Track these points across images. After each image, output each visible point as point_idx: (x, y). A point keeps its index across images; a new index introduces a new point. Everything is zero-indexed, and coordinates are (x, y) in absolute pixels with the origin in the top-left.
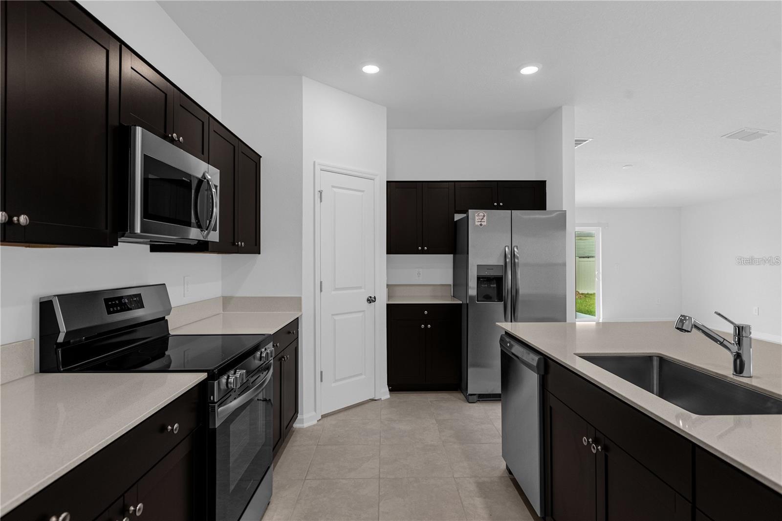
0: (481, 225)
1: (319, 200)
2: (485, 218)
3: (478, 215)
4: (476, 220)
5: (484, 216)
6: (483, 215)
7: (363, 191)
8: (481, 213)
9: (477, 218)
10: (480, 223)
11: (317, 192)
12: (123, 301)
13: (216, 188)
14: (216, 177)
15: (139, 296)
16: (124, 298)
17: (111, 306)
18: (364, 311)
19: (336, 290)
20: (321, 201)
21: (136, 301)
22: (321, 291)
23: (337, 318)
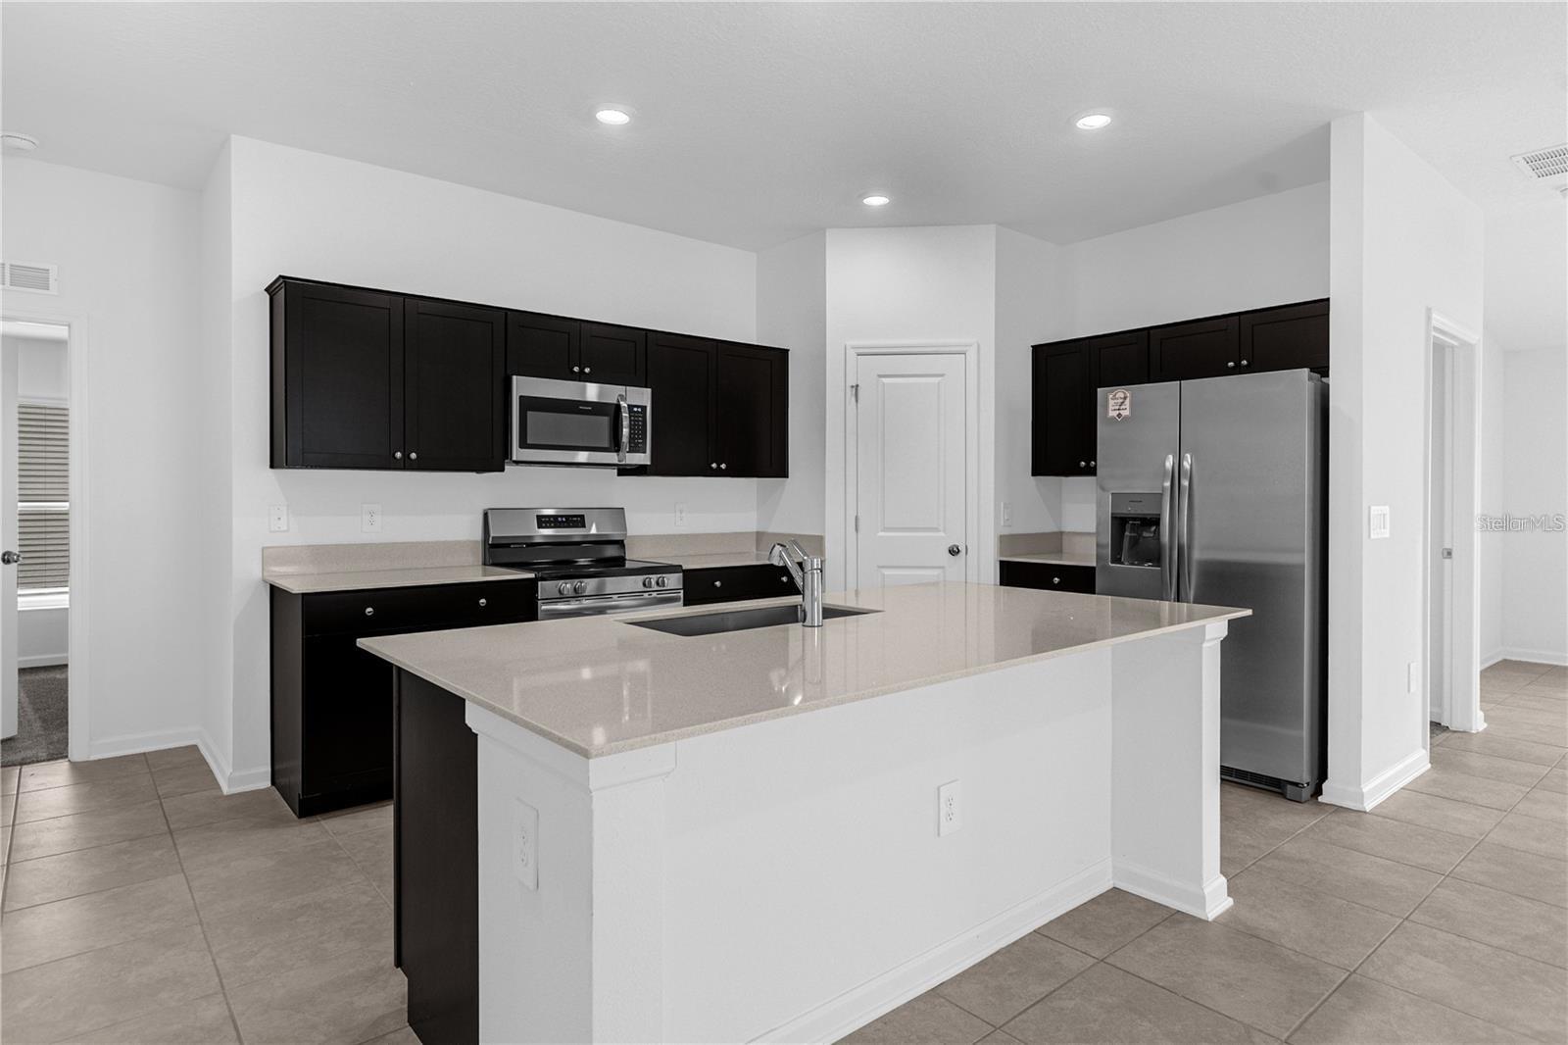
0: (1119, 415)
1: (853, 399)
2: (1127, 402)
3: (1114, 398)
4: (1111, 408)
5: (1125, 398)
6: (1122, 396)
7: (942, 375)
8: (1120, 392)
9: (1111, 402)
10: (1118, 412)
11: (849, 390)
12: (560, 519)
13: (644, 408)
14: (642, 397)
15: (582, 517)
16: (562, 516)
17: (545, 522)
18: (943, 567)
19: (885, 529)
20: (857, 401)
21: (576, 520)
22: (857, 530)
23: (887, 572)
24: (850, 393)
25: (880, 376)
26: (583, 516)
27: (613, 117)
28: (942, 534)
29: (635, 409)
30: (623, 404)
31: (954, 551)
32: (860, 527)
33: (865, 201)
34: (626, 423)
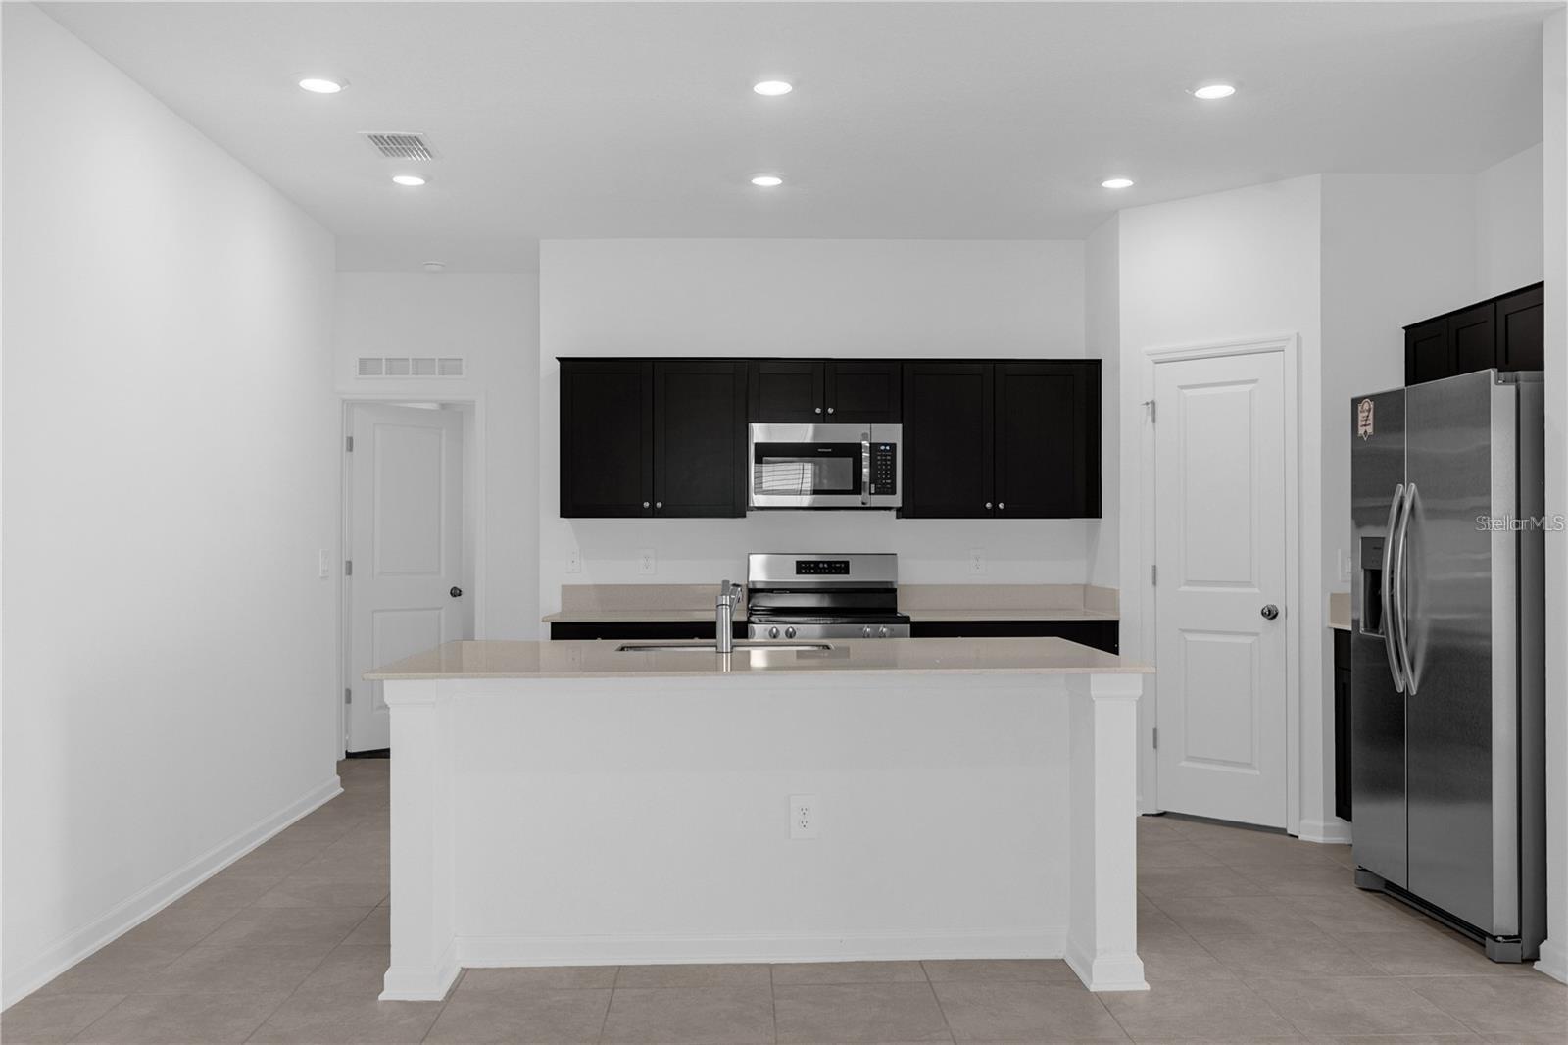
1: (1150, 419)
7: (1255, 382)
11: (1144, 407)
12: (821, 565)
13: (893, 446)
14: (891, 434)
15: (846, 563)
16: (824, 562)
17: (803, 568)
18: (1257, 634)
19: (1189, 583)
20: (1154, 420)
21: (842, 567)
22: (1155, 583)
23: (1189, 637)
24: (1146, 411)
25: (1182, 388)
26: (848, 562)
27: (767, 182)
28: (1257, 590)
29: (883, 448)
30: (866, 444)
31: (1271, 614)
32: (1159, 578)
33: (1104, 185)
34: (866, 463)
